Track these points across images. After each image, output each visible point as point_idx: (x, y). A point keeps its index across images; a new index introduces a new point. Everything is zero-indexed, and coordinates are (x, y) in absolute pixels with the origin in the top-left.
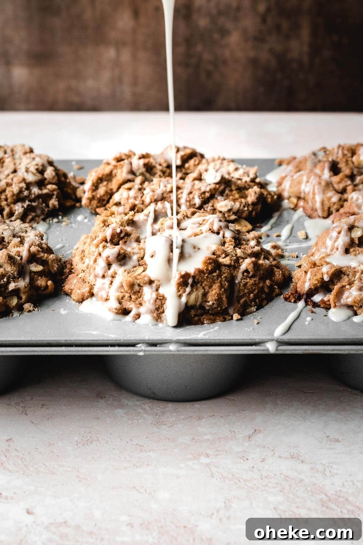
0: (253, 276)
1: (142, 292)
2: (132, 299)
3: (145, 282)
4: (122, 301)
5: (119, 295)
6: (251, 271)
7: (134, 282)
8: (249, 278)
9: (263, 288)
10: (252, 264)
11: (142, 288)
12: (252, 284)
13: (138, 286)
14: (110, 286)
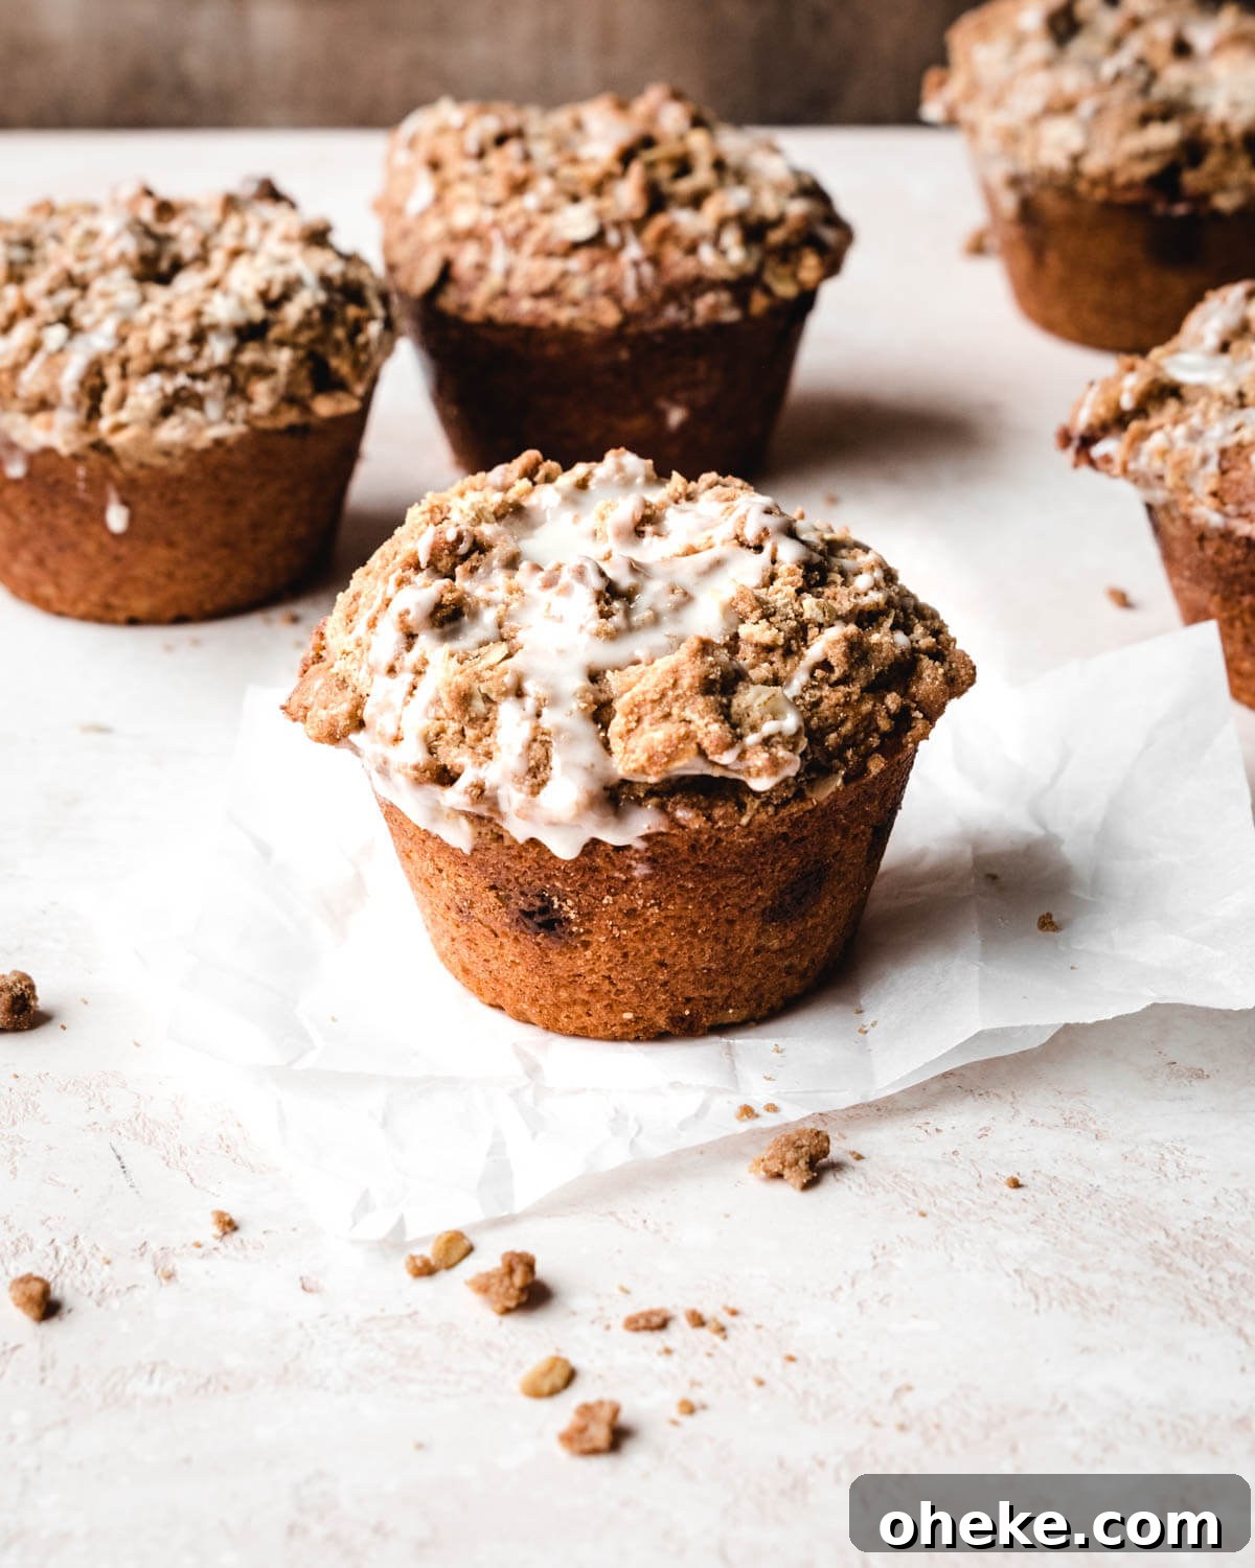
0: (845, 680)
1: (495, 719)
2: (467, 740)
3: (504, 689)
4: (436, 743)
5: (428, 727)
6: (837, 666)
7: (470, 688)
8: (830, 686)
9: (871, 715)
10: (844, 644)
11: (494, 708)
12: (837, 705)
13: (484, 702)
14: (409, 698)
